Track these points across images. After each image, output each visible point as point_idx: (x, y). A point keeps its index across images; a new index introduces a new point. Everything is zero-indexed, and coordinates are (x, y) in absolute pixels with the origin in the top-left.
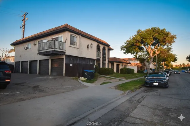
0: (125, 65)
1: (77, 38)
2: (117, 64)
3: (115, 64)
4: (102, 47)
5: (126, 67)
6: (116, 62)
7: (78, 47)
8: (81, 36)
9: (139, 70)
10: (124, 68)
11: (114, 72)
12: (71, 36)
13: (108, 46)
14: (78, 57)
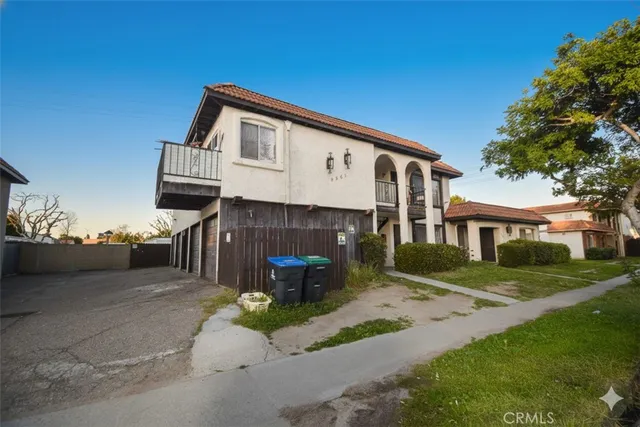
0: (522, 231)
1: (274, 130)
2: (481, 229)
3: (474, 229)
4: (401, 163)
5: (530, 239)
6: (478, 218)
7: (279, 165)
8: (295, 122)
9: (594, 245)
10: (518, 241)
11: (471, 258)
12: (242, 122)
13: (431, 157)
14: (281, 205)
